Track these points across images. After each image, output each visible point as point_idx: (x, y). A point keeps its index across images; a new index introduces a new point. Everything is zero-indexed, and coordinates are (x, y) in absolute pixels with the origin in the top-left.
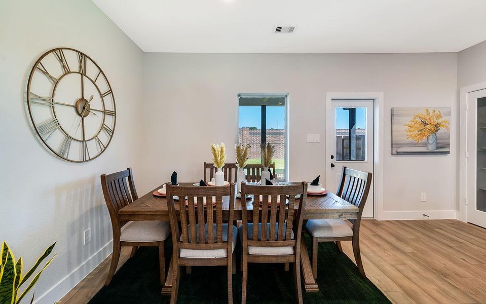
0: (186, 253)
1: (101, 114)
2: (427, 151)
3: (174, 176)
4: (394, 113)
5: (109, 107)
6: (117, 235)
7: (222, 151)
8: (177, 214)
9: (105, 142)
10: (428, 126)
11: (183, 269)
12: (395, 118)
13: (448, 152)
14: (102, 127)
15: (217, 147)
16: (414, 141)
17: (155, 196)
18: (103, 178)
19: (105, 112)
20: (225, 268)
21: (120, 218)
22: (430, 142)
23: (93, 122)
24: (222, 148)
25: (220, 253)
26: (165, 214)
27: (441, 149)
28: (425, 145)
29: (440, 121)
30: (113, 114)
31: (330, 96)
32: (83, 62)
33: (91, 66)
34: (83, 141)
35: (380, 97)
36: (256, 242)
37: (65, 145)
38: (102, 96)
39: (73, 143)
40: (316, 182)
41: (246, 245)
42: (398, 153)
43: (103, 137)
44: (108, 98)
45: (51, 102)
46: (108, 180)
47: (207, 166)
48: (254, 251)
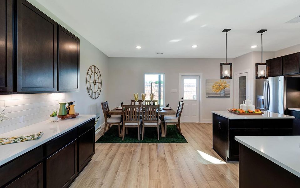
0: (126, 124)
2: (220, 96)
3: (122, 103)
4: (207, 81)
5: (100, 81)
6: (106, 121)
7: (137, 96)
8: (125, 113)
9: (99, 92)
11: (126, 128)
12: (207, 83)
13: (230, 97)
14: (99, 88)
15: (136, 94)
16: (215, 92)
17: (116, 110)
18: (102, 103)
19: (99, 83)
20: (138, 128)
21: (108, 114)
22: (222, 93)
23: (97, 85)
25: (136, 124)
26: (121, 113)
27: (227, 95)
28: (220, 94)
29: (226, 85)
30: (101, 83)
31: (181, 74)
32: (95, 68)
33: (96, 69)
34: (95, 92)
35: (201, 75)
36: (146, 121)
37: (92, 94)
38: (98, 78)
39: (94, 93)
40: (168, 106)
41: (143, 122)
42: (208, 97)
43: (99, 91)
44: (100, 78)
45: (90, 82)
46: (103, 104)
47: (132, 101)
48: (146, 124)
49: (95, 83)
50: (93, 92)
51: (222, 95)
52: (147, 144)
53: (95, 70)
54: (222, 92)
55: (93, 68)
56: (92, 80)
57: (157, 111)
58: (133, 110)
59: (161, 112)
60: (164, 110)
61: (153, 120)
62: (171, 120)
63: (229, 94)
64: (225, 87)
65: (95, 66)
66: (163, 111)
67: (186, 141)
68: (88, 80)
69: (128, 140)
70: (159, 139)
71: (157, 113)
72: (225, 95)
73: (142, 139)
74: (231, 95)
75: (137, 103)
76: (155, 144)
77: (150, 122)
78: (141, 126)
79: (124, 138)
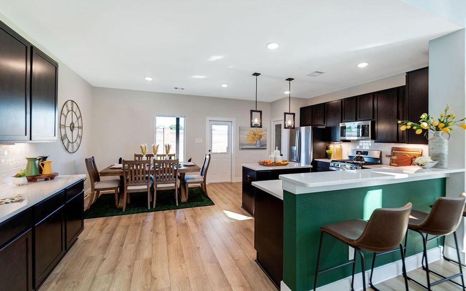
0: (129, 188)
1: (77, 129)
4: (241, 129)
5: (80, 125)
6: (93, 186)
7: (145, 148)
9: (79, 143)
10: (256, 136)
11: (127, 193)
14: (78, 136)
15: (143, 146)
16: (250, 143)
17: (111, 168)
18: (86, 160)
19: (78, 127)
20: (147, 192)
21: (96, 176)
23: (75, 131)
24: (145, 146)
25: (145, 187)
28: (255, 145)
30: (82, 128)
31: (208, 119)
32: (72, 104)
33: (75, 106)
34: (73, 143)
35: (234, 120)
36: (159, 182)
37: (68, 145)
38: (78, 119)
39: (70, 144)
40: (190, 161)
41: (155, 183)
42: (242, 149)
43: (78, 141)
44: (80, 120)
45: (65, 126)
46: (88, 161)
47: (136, 156)
48: (159, 186)
49: (72, 128)
50: (69, 142)
51: (258, 146)
52: (161, 212)
53: (72, 108)
54: (258, 142)
55: (69, 103)
56: (68, 124)
57: (175, 168)
58: (141, 167)
59: (181, 168)
60: (185, 166)
61: (170, 180)
62: (194, 178)
63: (266, 145)
64: (261, 136)
65: (72, 101)
66: (183, 168)
67: (213, 203)
68: (63, 123)
69: (131, 211)
70: (177, 205)
71: (176, 170)
72: (261, 146)
73: (154, 207)
74: (268, 147)
75: (145, 158)
76: (173, 210)
77: (166, 183)
78: (152, 188)
79: (126, 209)
